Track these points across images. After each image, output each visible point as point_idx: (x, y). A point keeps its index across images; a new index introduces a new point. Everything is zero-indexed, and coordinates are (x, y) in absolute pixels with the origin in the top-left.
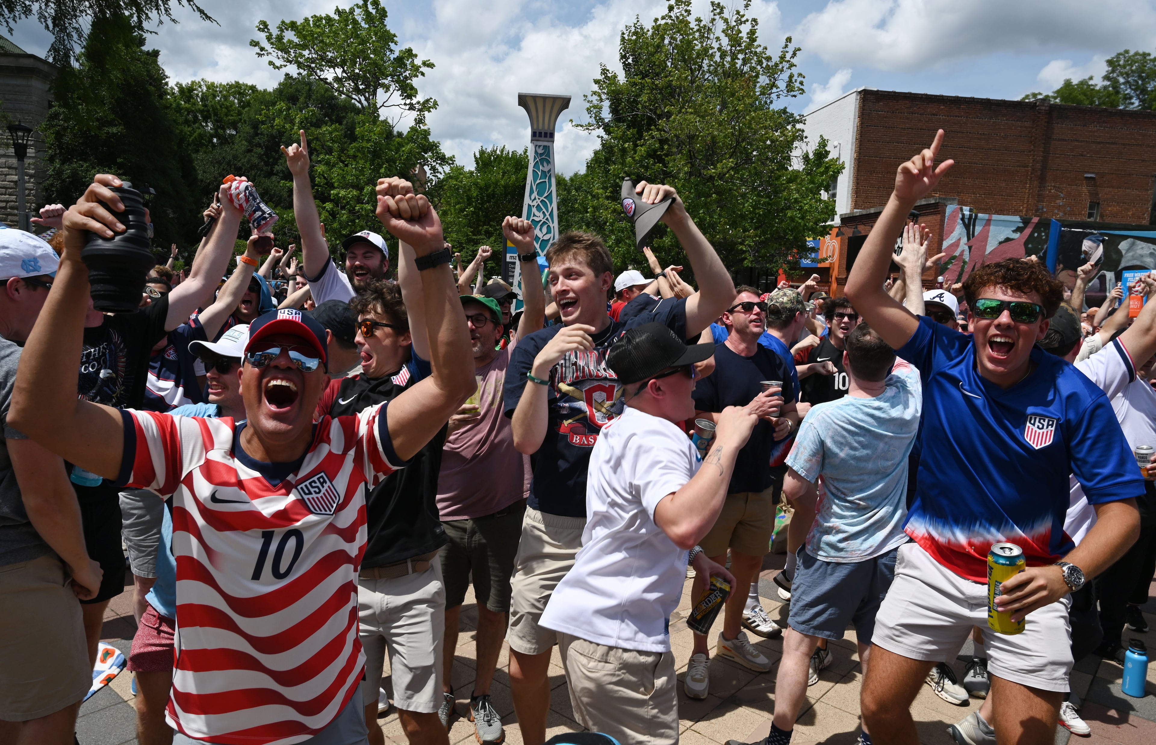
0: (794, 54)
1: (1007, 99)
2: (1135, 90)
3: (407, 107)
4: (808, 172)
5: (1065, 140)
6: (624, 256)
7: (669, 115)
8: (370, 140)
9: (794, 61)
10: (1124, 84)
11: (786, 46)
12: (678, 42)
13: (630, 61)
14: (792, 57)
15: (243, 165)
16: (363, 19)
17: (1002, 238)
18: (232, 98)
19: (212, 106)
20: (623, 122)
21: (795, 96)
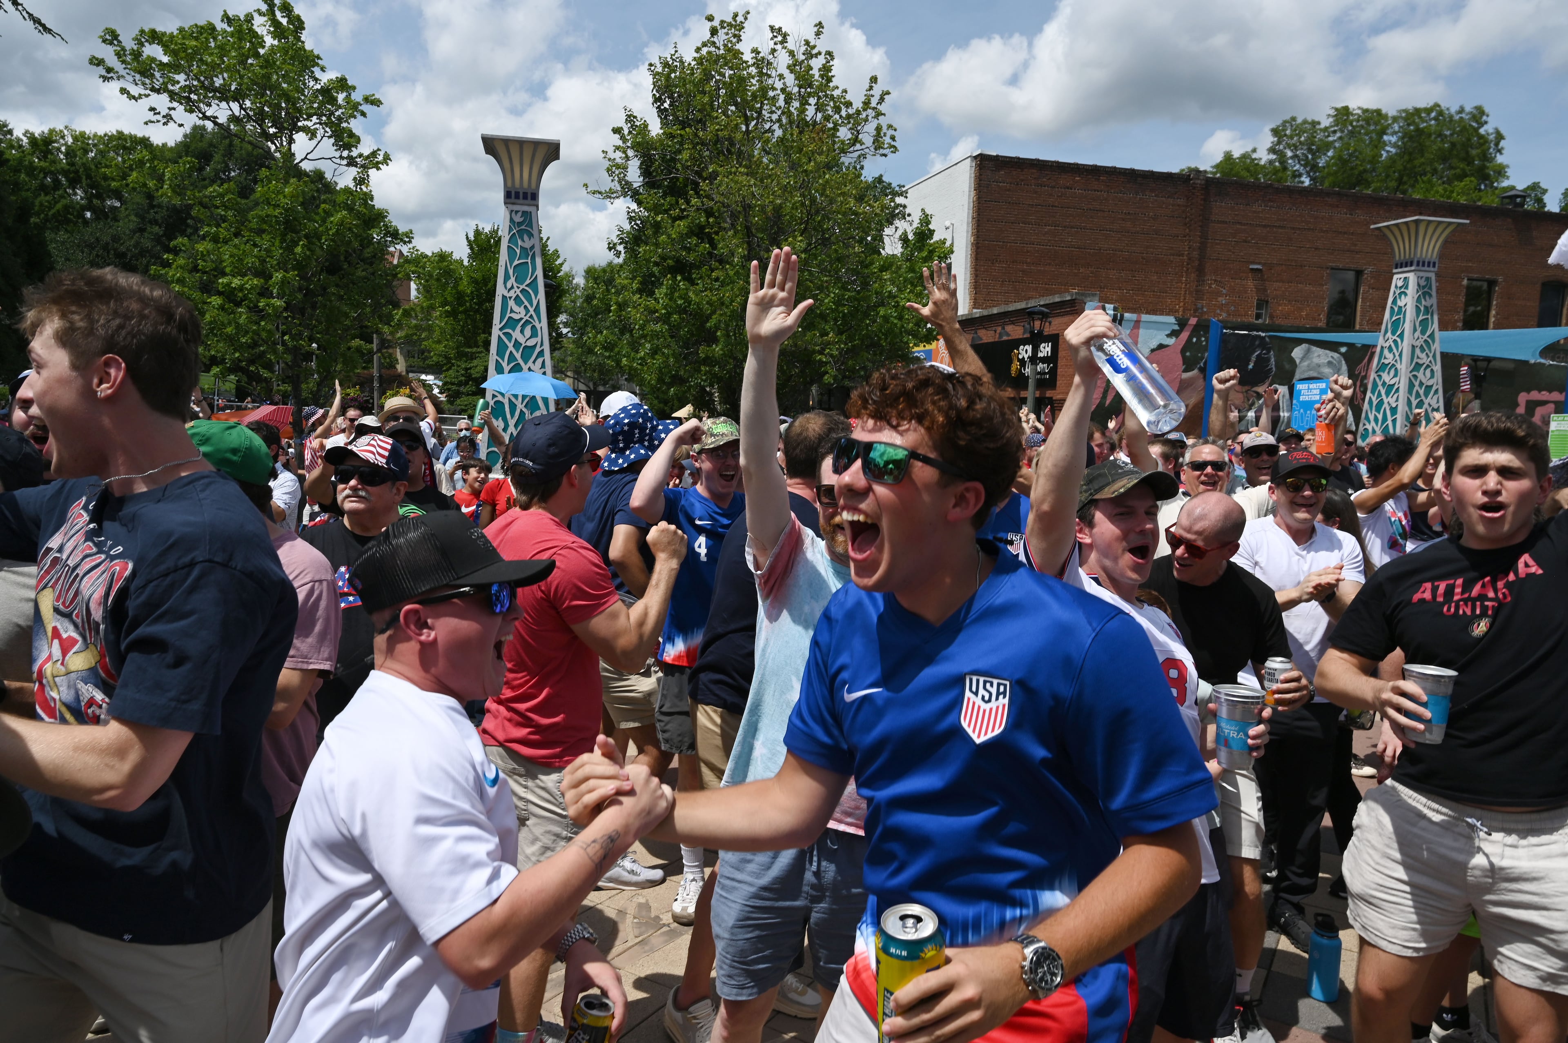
0: (882, 100)
1: (1155, 170)
2: (1305, 166)
3: (345, 162)
4: (908, 258)
5: (1225, 223)
6: (660, 371)
7: (713, 176)
8: (278, 206)
9: (882, 108)
10: (1291, 158)
11: (871, 88)
12: (727, 79)
13: (666, 105)
14: (879, 103)
15: (128, 250)
16: (269, 32)
17: (1154, 344)
18: (112, 154)
19: (83, 164)
20: (658, 187)
21: (885, 155)
